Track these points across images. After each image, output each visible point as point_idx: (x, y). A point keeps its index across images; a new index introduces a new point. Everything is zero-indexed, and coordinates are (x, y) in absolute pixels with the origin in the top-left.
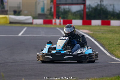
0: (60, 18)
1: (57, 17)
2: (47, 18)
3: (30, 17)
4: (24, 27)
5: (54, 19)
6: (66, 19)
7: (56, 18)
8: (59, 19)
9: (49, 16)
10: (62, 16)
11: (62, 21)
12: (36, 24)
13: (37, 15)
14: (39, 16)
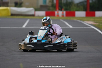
0: (63, 10)
1: (60, 8)
2: (49, 9)
3: (32, 9)
4: (27, 19)
5: (56, 10)
6: (68, 11)
7: (59, 10)
8: (61, 10)
9: (51, 8)
10: (64, 8)
11: (65, 12)
12: (38, 16)
13: (39, 7)
14: (41, 8)
